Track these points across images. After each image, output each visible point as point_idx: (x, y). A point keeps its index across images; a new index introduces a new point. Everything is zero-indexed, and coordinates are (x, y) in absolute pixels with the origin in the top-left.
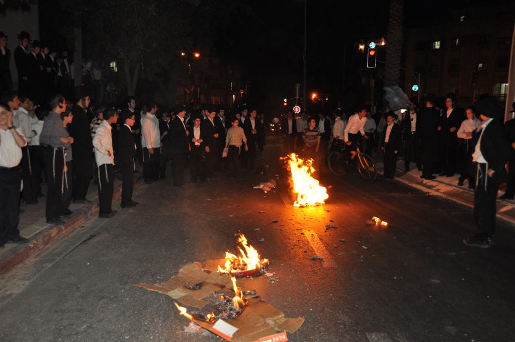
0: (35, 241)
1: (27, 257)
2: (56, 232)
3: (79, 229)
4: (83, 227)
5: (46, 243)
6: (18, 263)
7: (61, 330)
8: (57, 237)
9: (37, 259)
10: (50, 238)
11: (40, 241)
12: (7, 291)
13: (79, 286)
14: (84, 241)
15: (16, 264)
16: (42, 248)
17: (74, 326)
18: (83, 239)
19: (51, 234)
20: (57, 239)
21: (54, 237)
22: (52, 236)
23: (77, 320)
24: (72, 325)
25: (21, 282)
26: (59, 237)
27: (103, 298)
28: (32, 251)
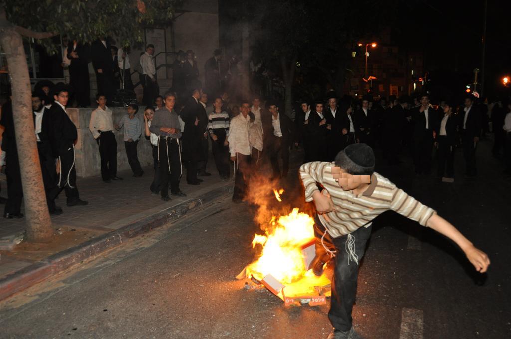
0: (173, 211)
1: (165, 222)
2: (194, 205)
3: (216, 204)
4: (219, 203)
5: (183, 213)
6: (157, 227)
7: (160, 275)
8: (195, 209)
9: (173, 225)
10: (188, 209)
11: (178, 210)
12: (141, 245)
13: (190, 246)
14: (213, 214)
15: (155, 227)
16: (180, 217)
17: (170, 274)
18: (214, 212)
19: (188, 206)
20: (194, 211)
21: (192, 209)
22: (190, 208)
23: (174, 270)
24: (170, 273)
25: (153, 240)
26: (196, 209)
27: (201, 257)
28: (170, 218)
